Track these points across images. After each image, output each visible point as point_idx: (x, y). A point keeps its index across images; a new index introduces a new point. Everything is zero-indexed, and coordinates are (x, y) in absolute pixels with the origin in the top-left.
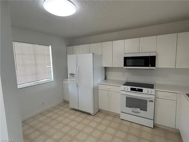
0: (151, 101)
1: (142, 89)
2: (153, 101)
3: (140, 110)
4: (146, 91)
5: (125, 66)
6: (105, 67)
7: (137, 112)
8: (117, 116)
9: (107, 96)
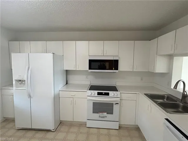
0: (116, 104)
1: (109, 93)
2: (118, 104)
3: (107, 114)
4: (113, 94)
5: (90, 69)
6: (66, 70)
7: (103, 117)
8: (82, 125)
9: (71, 104)
